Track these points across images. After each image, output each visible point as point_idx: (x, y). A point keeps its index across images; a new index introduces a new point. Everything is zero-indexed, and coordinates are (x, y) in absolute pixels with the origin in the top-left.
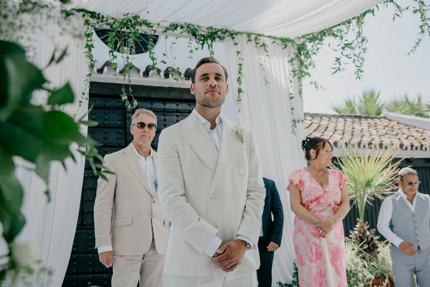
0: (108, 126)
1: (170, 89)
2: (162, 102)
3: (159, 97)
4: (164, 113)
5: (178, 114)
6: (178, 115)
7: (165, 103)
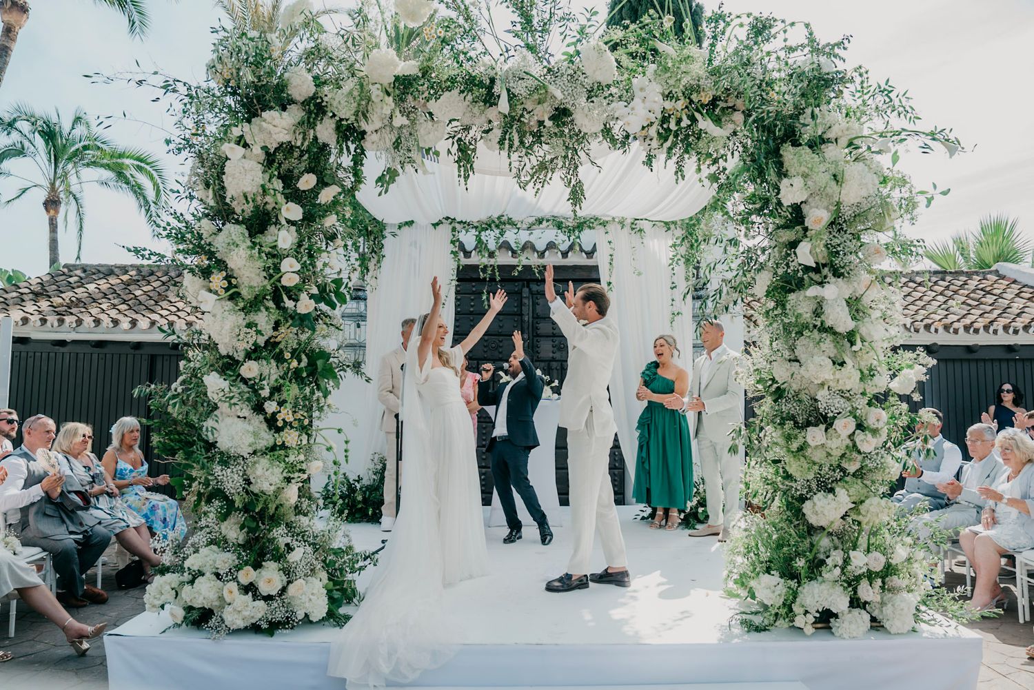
1: (576, 268)
3: (561, 278)
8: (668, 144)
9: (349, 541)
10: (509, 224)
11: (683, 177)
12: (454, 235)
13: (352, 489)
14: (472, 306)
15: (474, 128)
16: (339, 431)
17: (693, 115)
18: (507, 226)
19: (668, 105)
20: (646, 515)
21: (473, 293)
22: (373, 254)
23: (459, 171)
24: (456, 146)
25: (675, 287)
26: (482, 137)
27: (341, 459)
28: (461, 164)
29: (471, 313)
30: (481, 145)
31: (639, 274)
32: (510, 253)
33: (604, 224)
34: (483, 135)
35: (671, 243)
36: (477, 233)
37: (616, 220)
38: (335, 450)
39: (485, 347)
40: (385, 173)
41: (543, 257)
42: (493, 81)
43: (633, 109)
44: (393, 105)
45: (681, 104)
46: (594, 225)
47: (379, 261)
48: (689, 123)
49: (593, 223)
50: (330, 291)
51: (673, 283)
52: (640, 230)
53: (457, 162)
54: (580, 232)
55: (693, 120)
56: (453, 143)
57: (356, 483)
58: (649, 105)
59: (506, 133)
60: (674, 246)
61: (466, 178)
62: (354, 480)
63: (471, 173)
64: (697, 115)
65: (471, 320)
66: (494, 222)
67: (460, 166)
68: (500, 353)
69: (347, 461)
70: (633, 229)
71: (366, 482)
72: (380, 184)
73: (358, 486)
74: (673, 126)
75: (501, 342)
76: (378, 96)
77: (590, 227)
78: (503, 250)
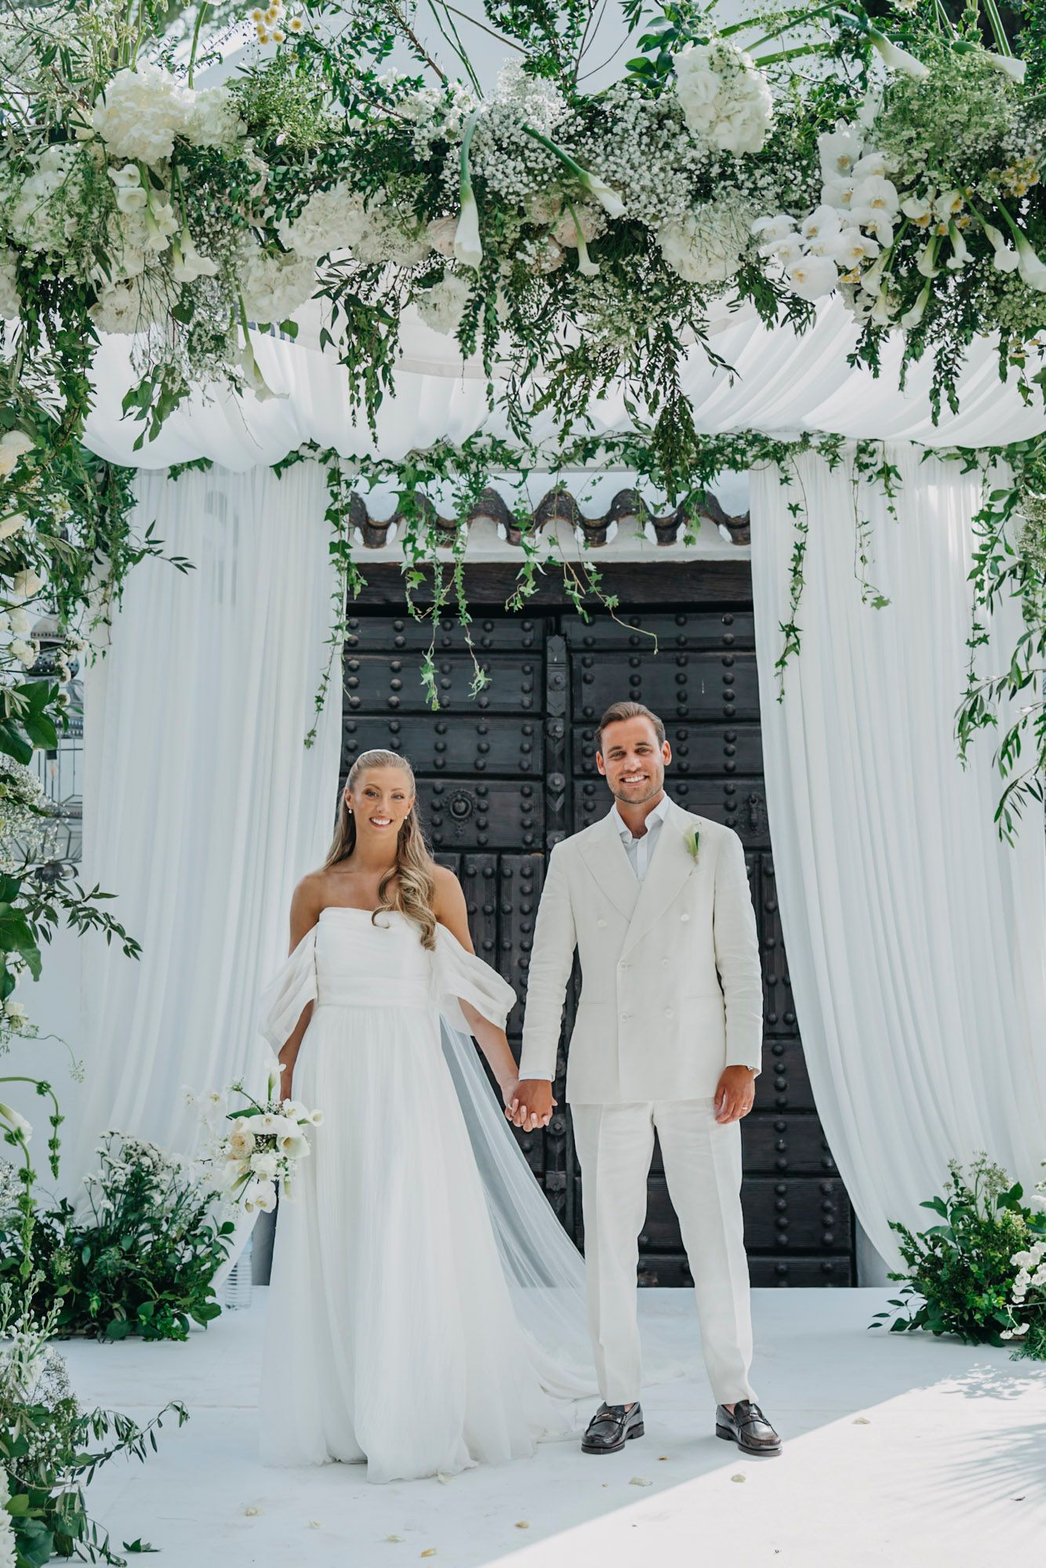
0: (489, 709)
1: (701, 569)
2: (673, 616)
3: (658, 600)
4: (678, 654)
5: (730, 655)
6: (729, 660)
7: (682, 620)
8: (915, 315)
9: (62, 1384)
10: (496, 460)
11: (954, 406)
12: (335, 496)
13: (44, 1242)
14: (396, 689)
15: (391, 270)
16: (42, 1088)
17: (984, 236)
18: (490, 464)
19: (915, 209)
20: (909, 1313)
21: (399, 650)
22: (99, 552)
23: (355, 388)
24: (343, 319)
25: (984, 639)
26: (412, 296)
27: (41, 1167)
28: (359, 369)
29: (393, 710)
30: (409, 315)
31: (880, 602)
32: (502, 530)
33: (777, 453)
34: (416, 291)
35: (977, 505)
36: (403, 487)
37: (815, 441)
38: (27, 1140)
39: (436, 809)
40: (149, 379)
41: (601, 541)
42: (440, 148)
43: (813, 233)
44: (174, 225)
45: (949, 203)
46: (749, 457)
47: (116, 575)
48: (971, 259)
49: (743, 453)
50: (14, 714)
51: (976, 627)
52: (887, 471)
53: (346, 361)
54: (704, 479)
55: (980, 247)
56: (336, 312)
57: (56, 1223)
58: (860, 213)
59: (476, 308)
60: (986, 516)
61: (374, 402)
62: (49, 1214)
63: (385, 389)
64: (995, 236)
65: (394, 732)
66: (449, 452)
67: (355, 376)
68: (482, 828)
69: (55, 1170)
70: (863, 467)
71: (86, 1219)
72: (135, 409)
73: (61, 1231)
74: (926, 266)
75: (482, 795)
76: (132, 197)
77: (734, 465)
78: (482, 521)
